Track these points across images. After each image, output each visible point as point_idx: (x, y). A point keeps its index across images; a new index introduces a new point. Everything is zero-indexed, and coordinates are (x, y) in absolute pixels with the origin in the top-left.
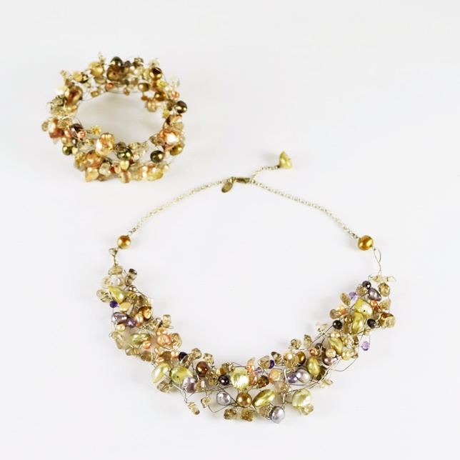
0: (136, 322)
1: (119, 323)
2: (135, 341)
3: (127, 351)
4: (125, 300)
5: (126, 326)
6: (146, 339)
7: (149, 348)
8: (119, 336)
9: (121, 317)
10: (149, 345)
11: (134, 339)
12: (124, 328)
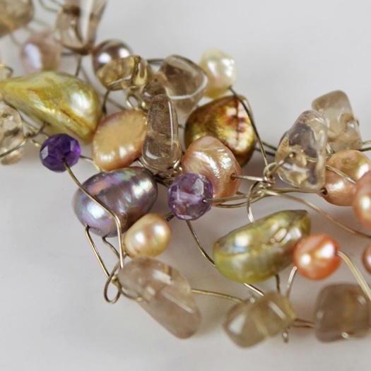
0: (210, 183)
1: (130, 221)
2: (249, 266)
3: (237, 325)
4: (103, 115)
5: (169, 218)
6: (296, 233)
7: (335, 263)
8: (161, 276)
9: (127, 186)
10: (327, 251)
11: (239, 259)
12: (161, 231)
